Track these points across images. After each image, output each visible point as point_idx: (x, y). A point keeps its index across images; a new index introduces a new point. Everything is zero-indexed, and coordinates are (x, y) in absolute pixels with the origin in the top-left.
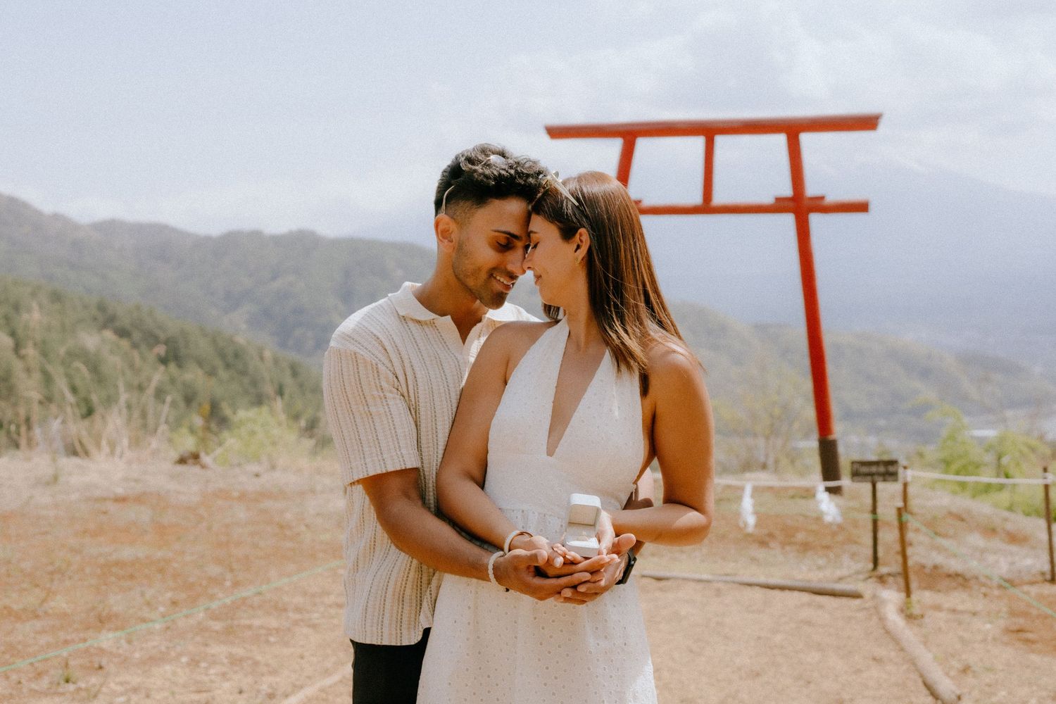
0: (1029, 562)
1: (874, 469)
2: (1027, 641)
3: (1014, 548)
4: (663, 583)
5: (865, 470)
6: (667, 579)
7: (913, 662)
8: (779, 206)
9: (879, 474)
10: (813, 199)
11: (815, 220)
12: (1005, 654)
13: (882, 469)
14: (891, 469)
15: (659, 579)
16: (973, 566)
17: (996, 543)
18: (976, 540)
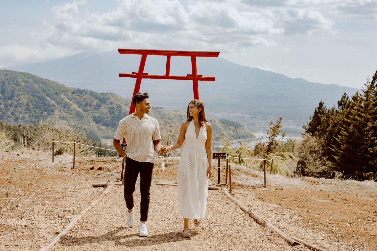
0: (259, 182)
1: (219, 155)
2: (262, 200)
3: (254, 178)
4: (164, 186)
5: (217, 155)
6: (164, 185)
7: (237, 204)
8: (188, 78)
9: (221, 157)
10: (199, 76)
11: (199, 82)
12: (258, 203)
13: (222, 155)
14: (224, 155)
15: (162, 185)
16: (244, 183)
17: (250, 177)
18: (244, 176)
